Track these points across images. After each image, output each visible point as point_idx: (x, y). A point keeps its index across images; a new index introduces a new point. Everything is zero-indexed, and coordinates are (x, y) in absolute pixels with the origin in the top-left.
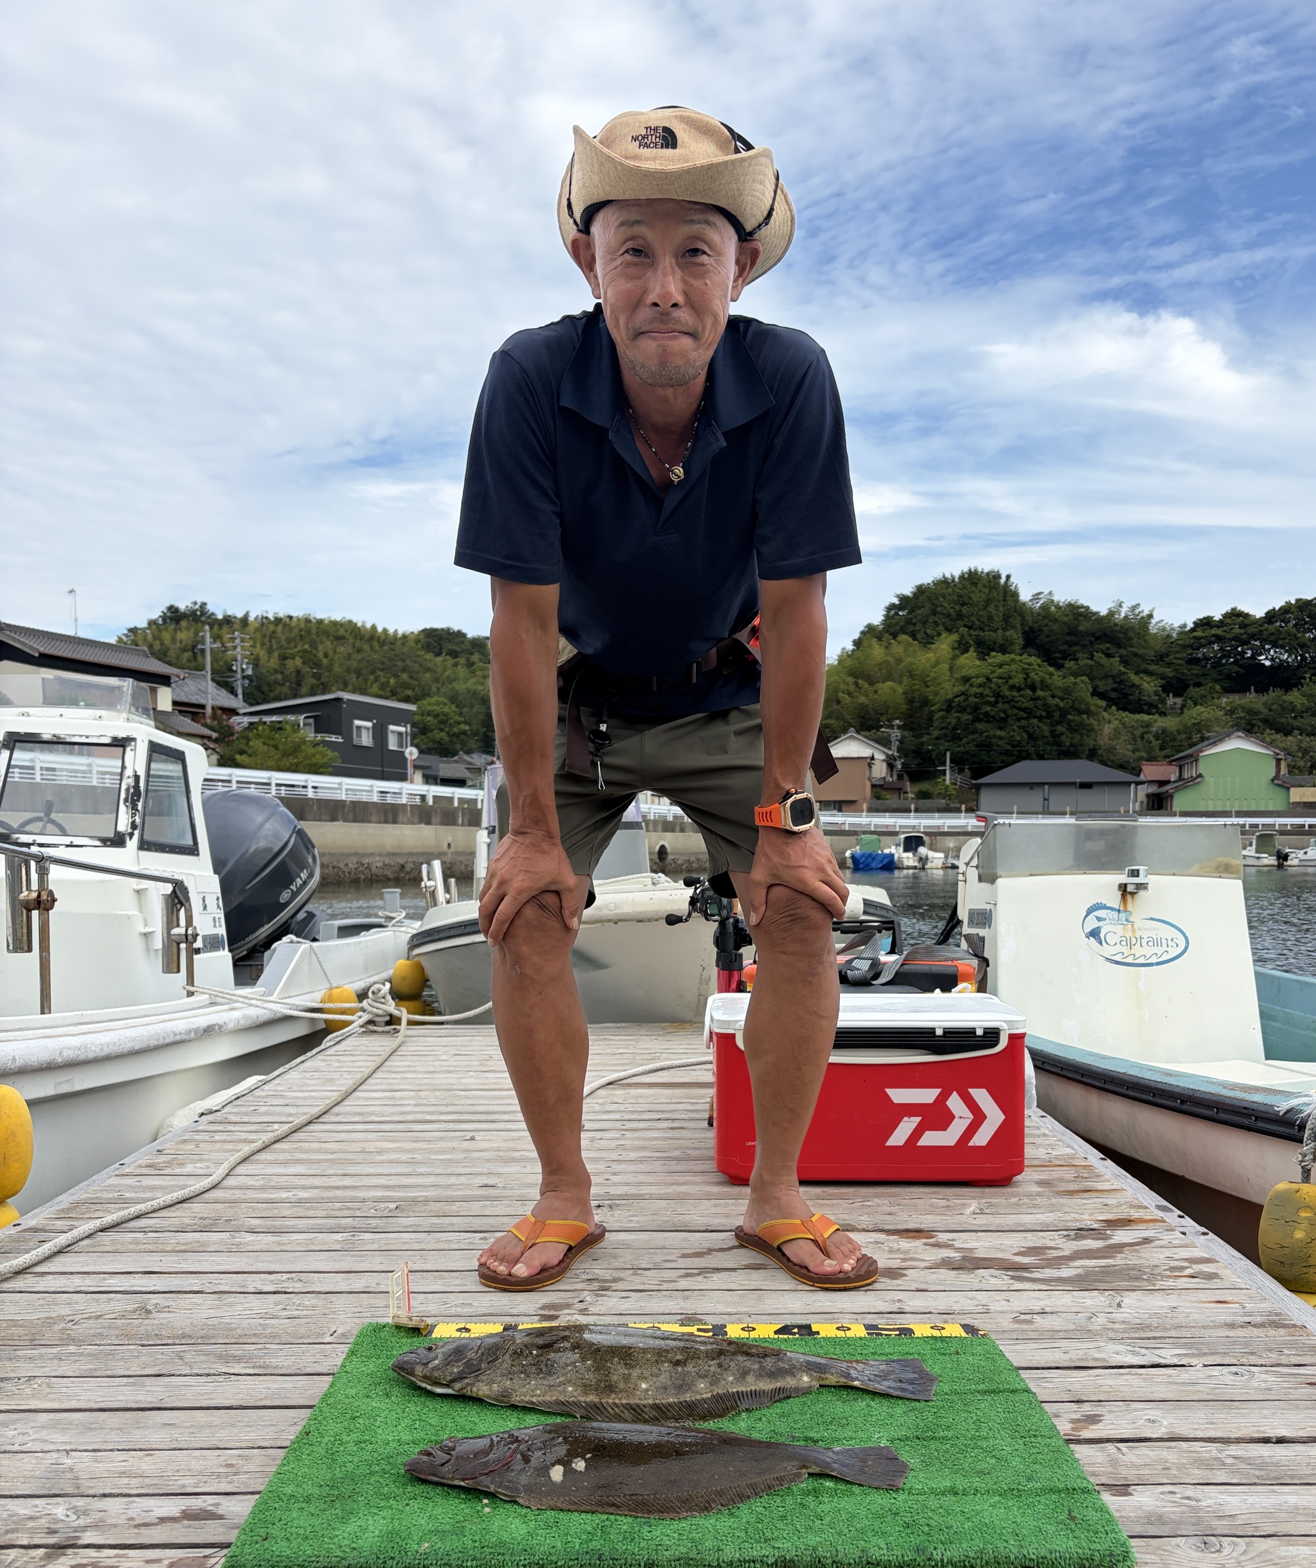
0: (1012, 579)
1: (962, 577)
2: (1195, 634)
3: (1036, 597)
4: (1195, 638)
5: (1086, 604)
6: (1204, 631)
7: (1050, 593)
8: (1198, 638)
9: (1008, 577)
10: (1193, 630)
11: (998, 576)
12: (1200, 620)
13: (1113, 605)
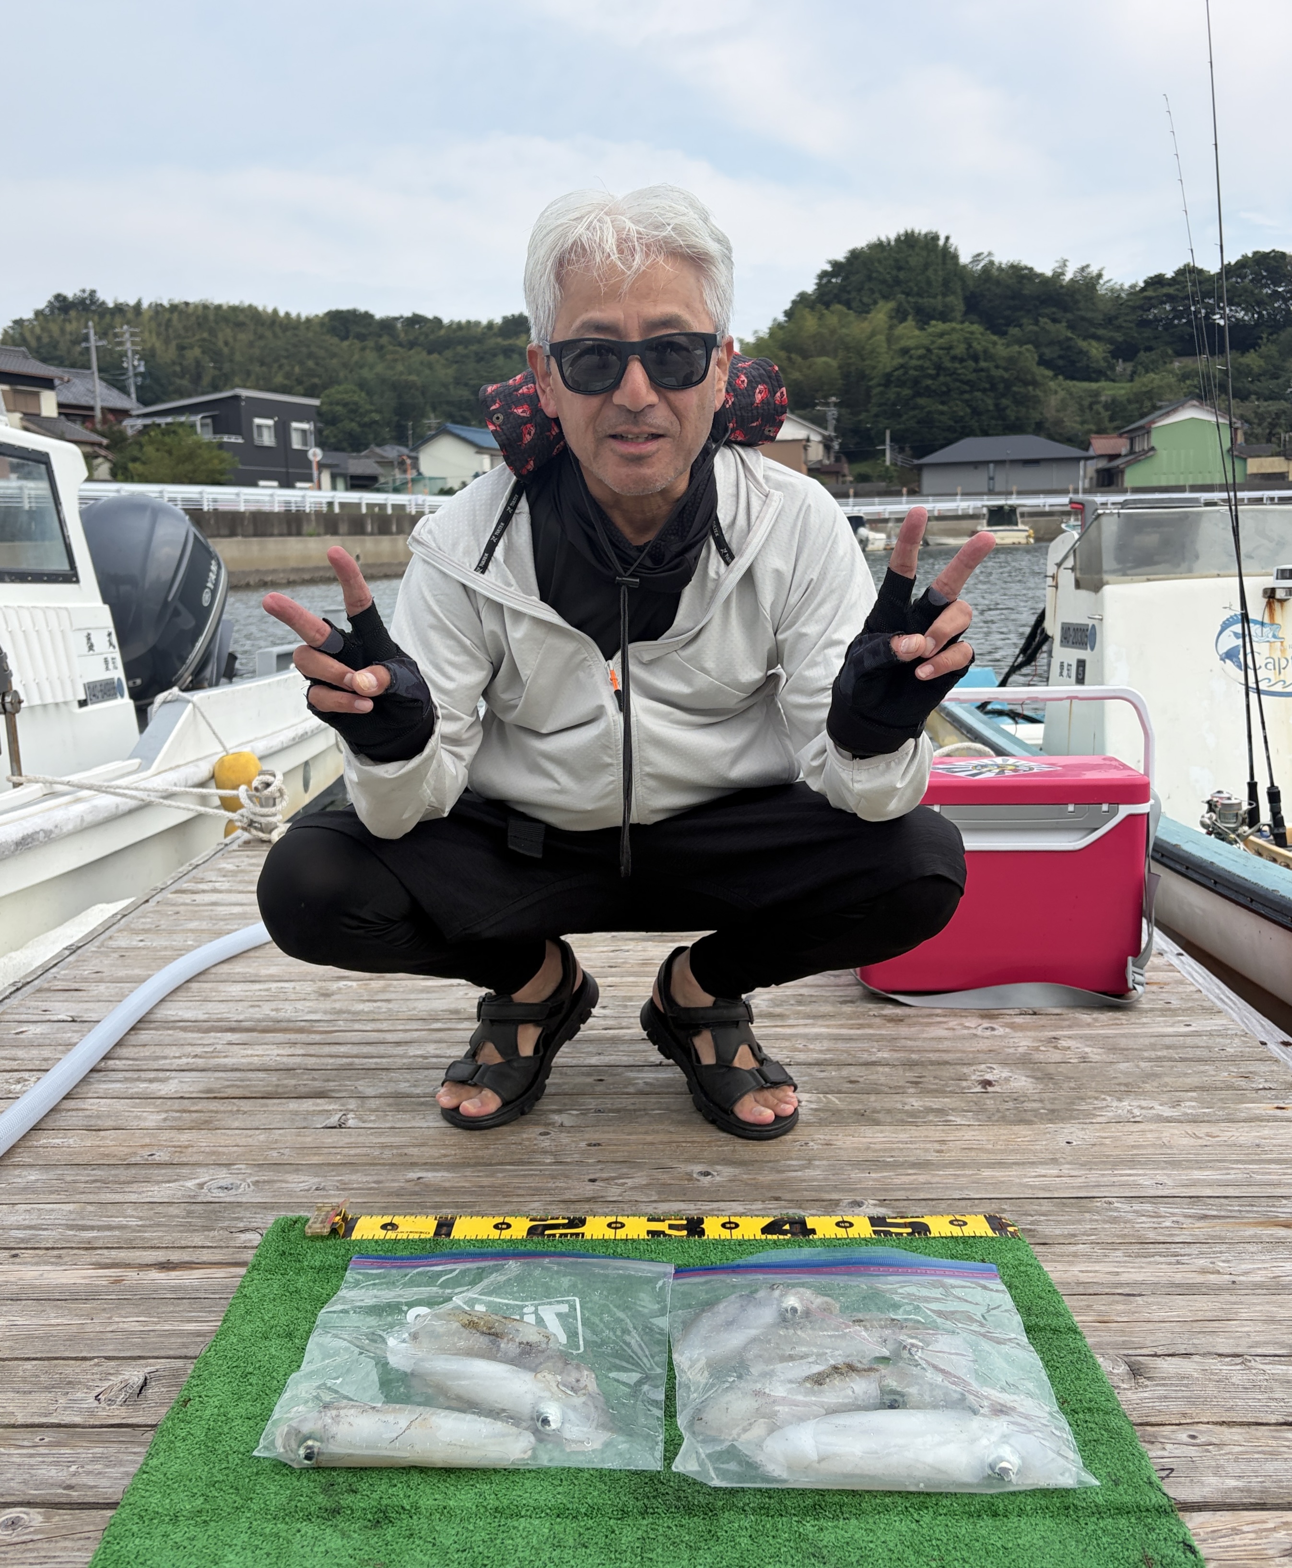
0: (951, 241)
1: (898, 240)
2: (1145, 294)
3: (977, 257)
4: (1146, 298)
6: (1155, 290)
7: (990, 254)
8: (1150, 298)
9: (947, 238)
10: (1143, 290)
11: (936, 238)
12: (1151, 278)
13: (1057, 265)
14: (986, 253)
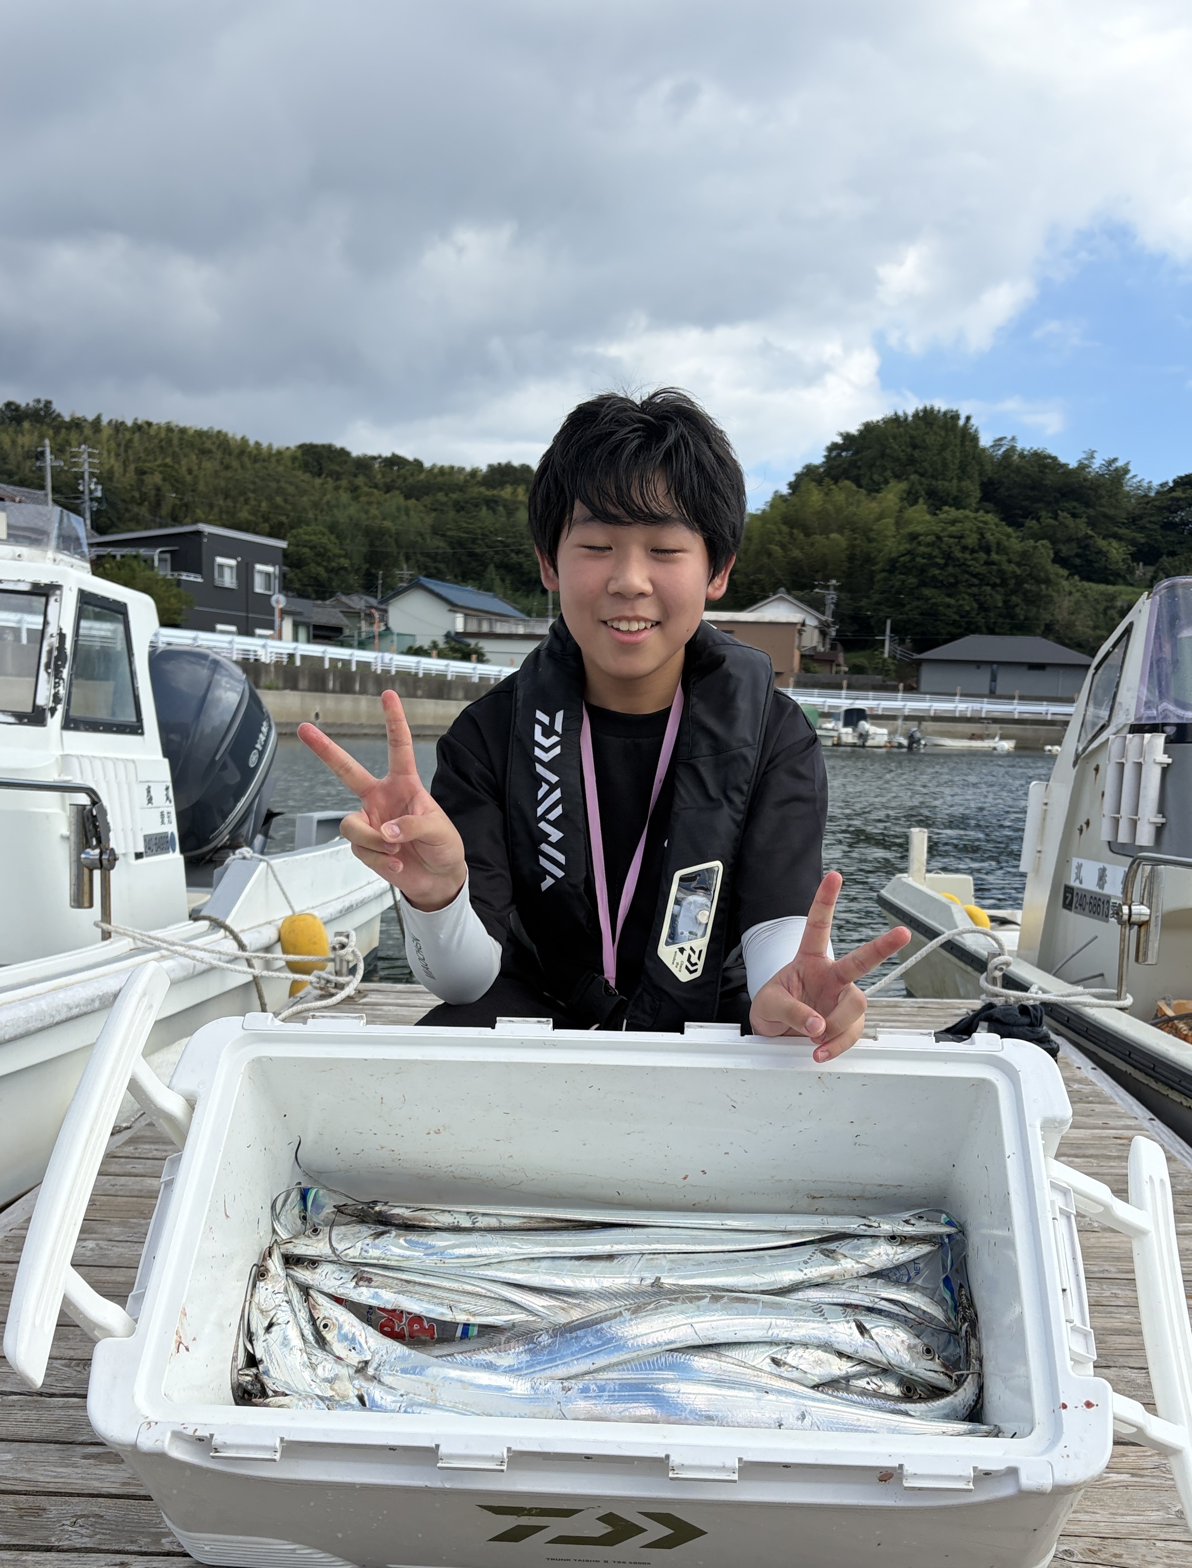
0: (972, 421)
1: (916, 415)
2: (1174, 494)
3: (998, 442)
4: (1172, 499)
5: (1054, 455)
6: (1184, 492)
7: (1013, 439)
8: (1178, 499)
9: (968, 418)
10: (1172, 489)
11: (955, 417)
12: (1181, 478)
13: (1084, 456)
14: (1009, 437)
